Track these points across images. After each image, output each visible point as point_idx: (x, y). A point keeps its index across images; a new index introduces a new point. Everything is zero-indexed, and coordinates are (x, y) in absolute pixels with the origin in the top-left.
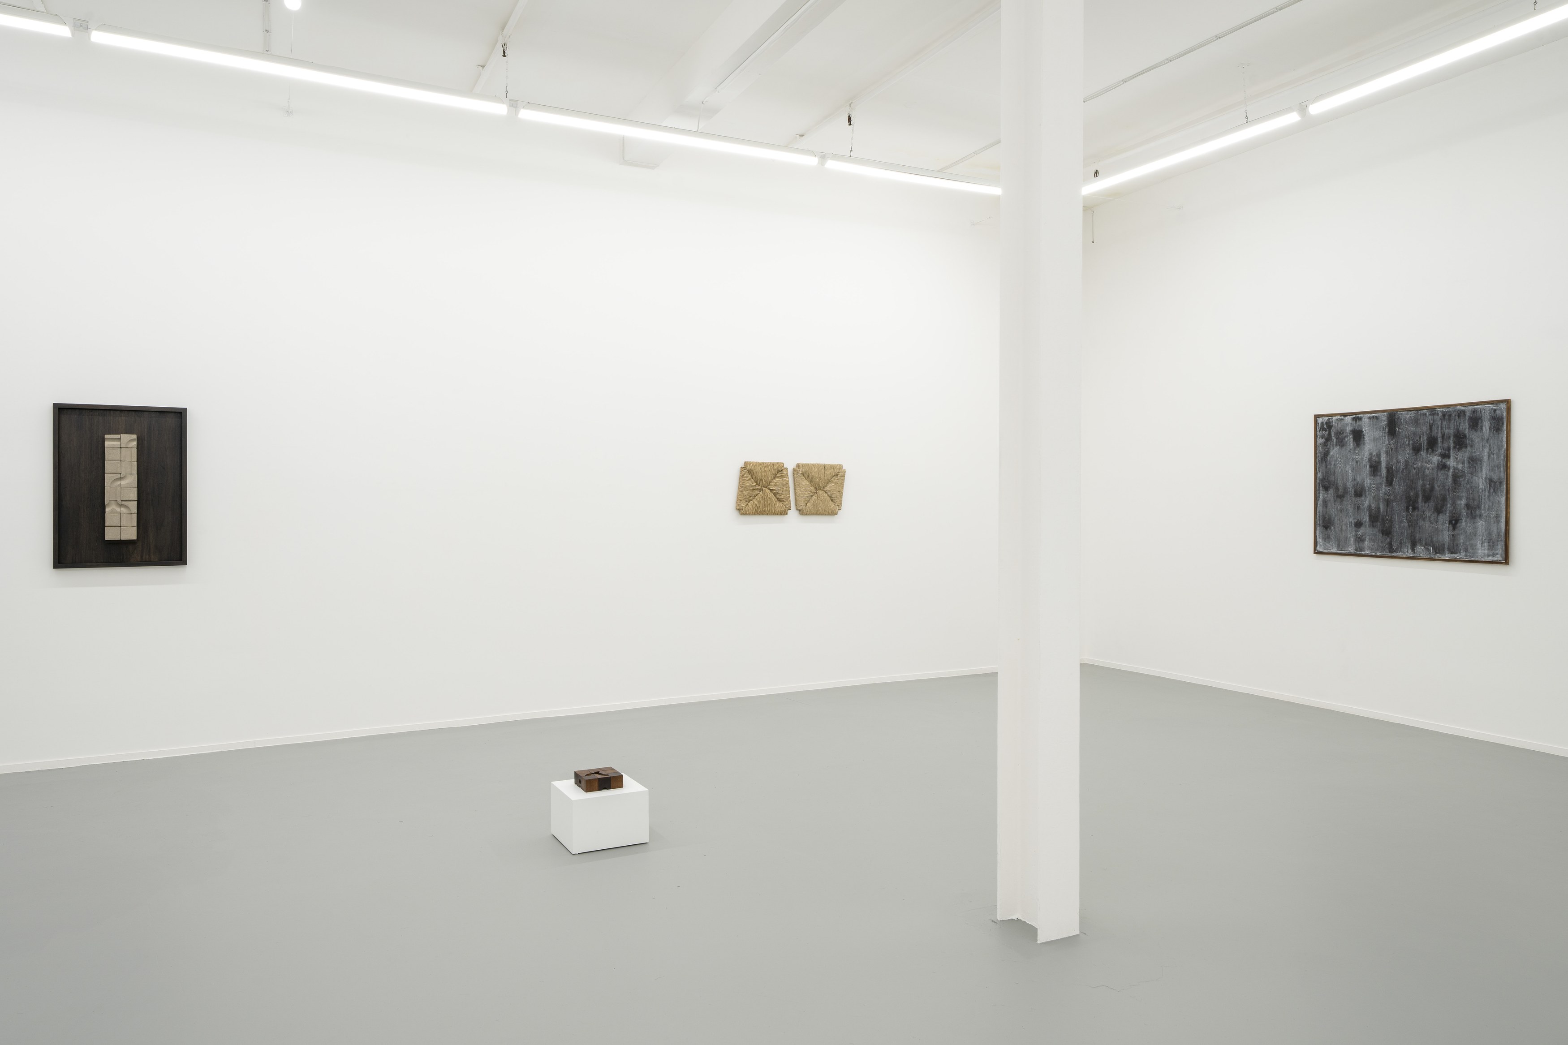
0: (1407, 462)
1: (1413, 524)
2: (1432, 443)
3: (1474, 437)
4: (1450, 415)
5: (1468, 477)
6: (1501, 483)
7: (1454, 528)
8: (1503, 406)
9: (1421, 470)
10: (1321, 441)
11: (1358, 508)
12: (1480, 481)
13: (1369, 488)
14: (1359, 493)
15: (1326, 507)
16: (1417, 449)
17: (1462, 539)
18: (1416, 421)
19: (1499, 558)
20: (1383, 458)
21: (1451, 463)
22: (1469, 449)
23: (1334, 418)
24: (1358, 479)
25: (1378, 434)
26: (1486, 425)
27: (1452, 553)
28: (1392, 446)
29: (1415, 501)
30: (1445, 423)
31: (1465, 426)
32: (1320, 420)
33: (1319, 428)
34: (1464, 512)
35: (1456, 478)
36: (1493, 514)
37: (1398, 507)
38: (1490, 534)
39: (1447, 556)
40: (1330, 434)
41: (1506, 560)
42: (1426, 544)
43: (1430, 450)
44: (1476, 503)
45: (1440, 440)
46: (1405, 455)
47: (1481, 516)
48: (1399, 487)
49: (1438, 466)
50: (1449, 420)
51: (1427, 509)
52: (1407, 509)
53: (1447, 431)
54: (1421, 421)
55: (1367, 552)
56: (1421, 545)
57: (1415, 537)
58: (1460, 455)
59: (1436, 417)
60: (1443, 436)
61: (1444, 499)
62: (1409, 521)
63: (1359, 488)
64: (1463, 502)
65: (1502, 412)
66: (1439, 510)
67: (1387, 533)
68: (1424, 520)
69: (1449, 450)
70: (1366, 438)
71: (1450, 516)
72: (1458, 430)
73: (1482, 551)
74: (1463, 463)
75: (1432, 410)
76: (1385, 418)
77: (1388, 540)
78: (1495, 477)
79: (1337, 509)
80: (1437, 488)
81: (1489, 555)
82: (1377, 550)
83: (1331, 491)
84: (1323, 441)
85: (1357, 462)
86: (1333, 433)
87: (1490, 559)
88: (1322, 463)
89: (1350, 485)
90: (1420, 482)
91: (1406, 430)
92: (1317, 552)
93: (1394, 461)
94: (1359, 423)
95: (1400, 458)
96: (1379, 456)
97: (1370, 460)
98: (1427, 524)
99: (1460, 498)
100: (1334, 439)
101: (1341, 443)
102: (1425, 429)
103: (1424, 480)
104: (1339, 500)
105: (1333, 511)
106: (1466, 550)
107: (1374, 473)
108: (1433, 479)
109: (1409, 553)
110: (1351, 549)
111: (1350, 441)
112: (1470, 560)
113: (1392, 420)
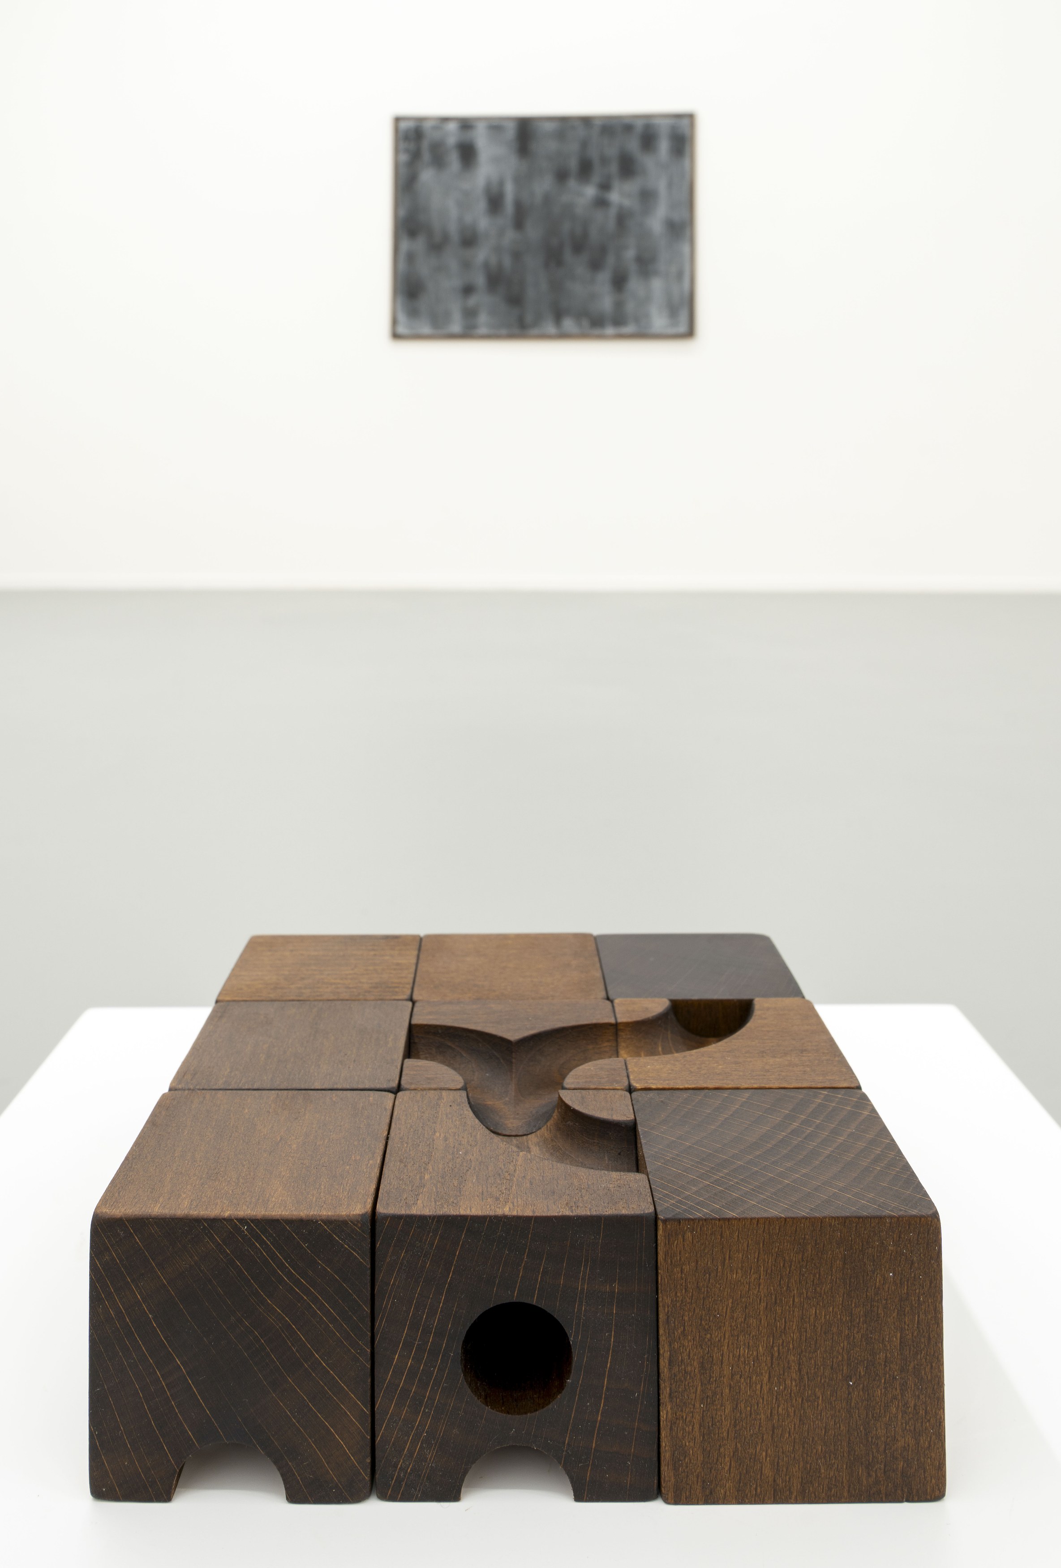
0: (546, 195)
1: (556, 286)
2: (585, 169)
3: (648, 162)
4: (612, 131)
5: (639, 216)
6: (685, 225)
7: (620, 288)
8: (685, 122)
9: (570, 206)
10: (404, 157)
11: (468, 263)
12: (656, 223)
13: (486, 235)
14: (469, 240)
15: (413, 265)
16: (562, 176)
17: (630, 304)
18: (560, 134)
19: (683, 328)
20: (509, 188)
21: (614, 196)
22: (639, 179)
23: (428, 122)
24: (468, 219)
25: (500, 153)
26: (664, 146)
27: (617, 324)
28: (523, 171)
29: (560, 253)
30: (604, 140)
31: (633, 145)
32: (403, 125)
33: (401, 134)
34: (634, 265)
35: (622, 218)
36: (675, 268)
37: (533, 264)
38: (670, 296)
39: (610, 330)
40: (419, 147)
41: (691, 335)
42: (578, 314)
43: (582, 179)
44: (650, 253)
45: (597, 164)
46: (543, 185)
47: (657, 271)
48: (534, 232)
49: (594, 200)
50: (611, 137)
51: (578, 266)
52: (547, 265)
53: (607, 153)
54: (570, 135)
55: (484, 333)
56: (570, 314)
57: (560, 304)
58: (627, 186)
59: (591, 133)
60: (602, 159)
61: (603, 250)
62: (550, 283)
63: (468, 234)
64: (632, 250)
65: (684, 130)
66: (596, 265)
67: (515, 300)
68: (573, 279)
69: (610, 177)
70: (481, 157)
71: (612, 273)
72: (624, 149)
73: (659, 321)
74: (632, 197)
75: (586, 121)
76: (513, 128)
77: (518, 312)
78: (677, 218)
79: (432, 268)
80: (591, 235)
81: (669, 325)
82: (500, 327)
83: (421, 238)
84: (407, 157)
85: (465, 193)
86: (424, 145)
87: (670, 331)
88: (406, 192)
89: (453, 229)
90: (567, 226)
91: (546, 147)
92: (395, 335)
93: (526, 193)
94: (470, 130)
95: (535, 189)
96: (501, 183)
97: (487, 191)
98: (578, 285)
99: (627, 246)
100: (426, 156)
101: (438, 160)
102: (575, 147)
103: (572, 222)
104: (435, 255)
105: (424, 268)
106: (638, 318)
107: (493, 211)
108: (588, 218)
109: (551, 329)
110: (456, 328)
111: (454, 161)
112: (642, 335)
113: (524, 132)
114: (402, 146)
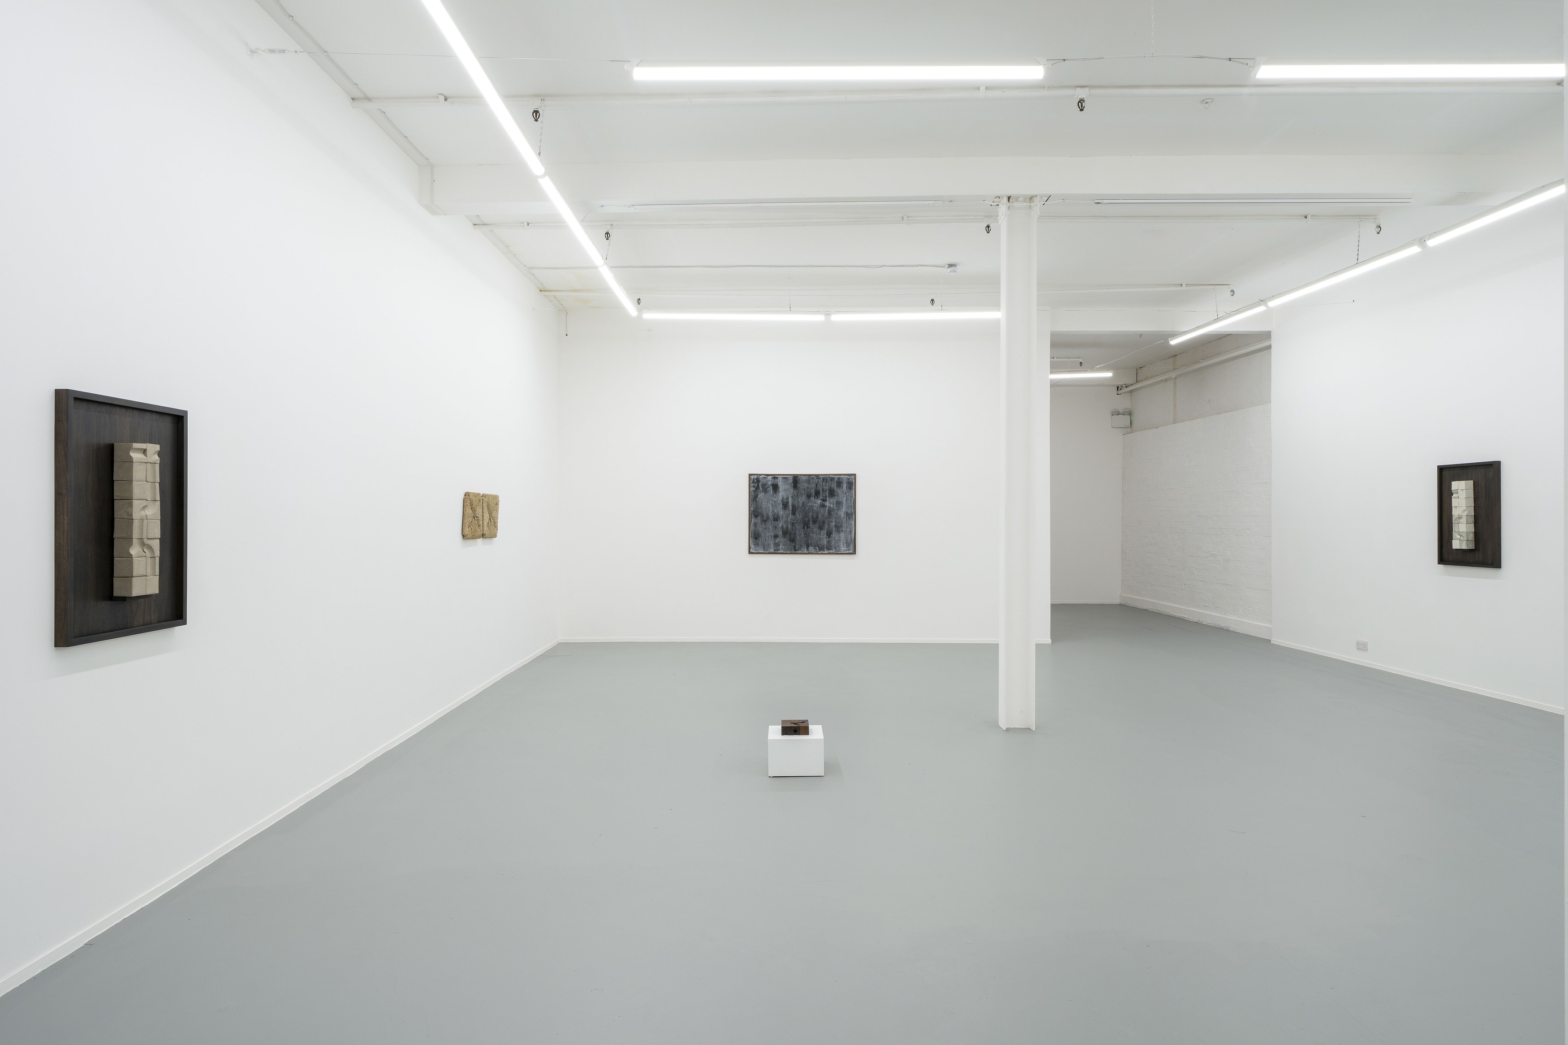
0: (803, 503)
1: (807, 535)
2: (817, 494)
3: (839, 491)
4: (827, 480)
5: (836, 511)
6: (852, 514)
7: (829, 538)
8: (852, 477)
9: (812, 507)
11: (776, 527)
12: (842, 513)
13: (782, 516)
14: (776, 519)
15: (756, 527)
16: (809, 496)
17: (833, 543)
18: (808, 481)
19: (851, 551)
20: (790, 500)
21: (827, 504)
22: (836, 497)
23: (761, 476)
24: (776, 511)
25: (787, 487)
26: (845, 485)
27: (828, 550)
28: (795, 494)
29: (808, 523)
30: (824, 483)
31: (834, 486)
32: (752, 477)
33: (752, 482)
34: (834, 529)
35: (830, 512)
36: (848, 530)
37: (799, 527)
38: (847, 540)
39: (826, 552)
40: (758, 485)
41: (854, 553)
42: (814, 546)
43: (816, 497)
44: (840, 524)
45: (821, 492)
46: (802, 499)
47: (842, 531)
48: (799, 516)
49: (820, 505)
50: (826, 482)
51: (815, 528)
52: (804, 528)
53: (825, 487)
54: (811, 481)
55: (781, 551)
56: (812, 546)
57: (808, 543)
58: (832, 500)
59: (819, 480)
60: (823, 490)
61: (824, 523)
62: (805, 534)
63: (776, 517)
64: (834, 524)
65: (852, 480)
66: (821, 528)
67: (793, 540)
68: (813, 533)
69: (826, 497)
70: (780, 489)
71: (827, 531)
72: (831, 488)
73: (843, 548)
74: (833, 504)
75: (817, 476)
76: (791, 479)
77: (794, 544)
78: (849, 512)
79: (763, 528)
80: (820, 517)
81: (846, 550)
82: (787, 550)
83: (759, 518)
84: (754, 489)
85: (775, 502)
86: (760, 485)
87: (847, 552)
88: (753, 502)
89: (770, 514)
90: (811, 514)
91: (803, 486)
92: (750, 553)
93: (796, 502)
94: (777, 480)
95: (799, 500)
96: (788, 499)
97: (782, 501)
98: (815, 536)
99: (832, 522)
100: (761, 488)
101: (765, 491)
102: (814, 486)
103: (813, 512)
104: (764, 523)
105: (760, 529)
106: (835, 548)
107: (785, 507)
108: (818, 512)
109: (805, 551)
110: (772, 550)
111: (771, 489)
112: (837, 553)
113: (796, 480)
114: (752, 485)
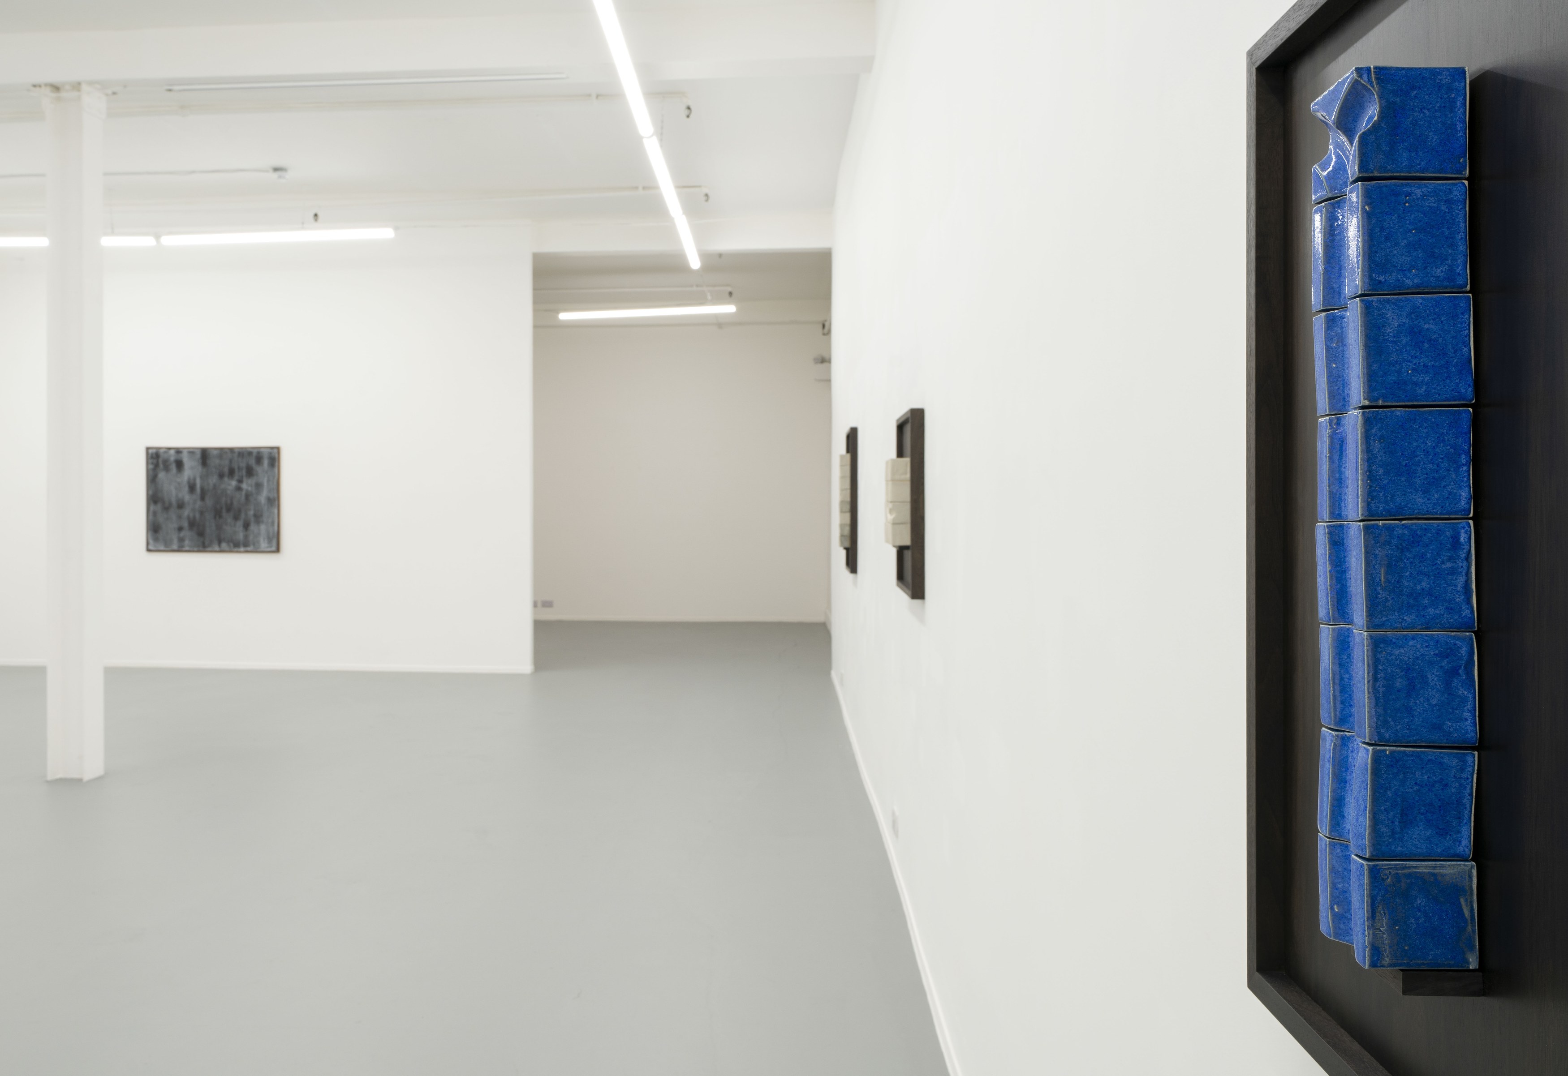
0: (214, 485)
1: (219, 528)
3: (258, 469)
4: (243, 454)
5: (255, 495)
6: (274, 500)
7: (246, 530)
8: (276, 451)
9: (224, 490)
10: (151, 467)
12: (262, 499)
13: (188, 502)
14: (181, 505)
15: (156, 515)
16: (221, 476)
17: (251, 538)
18: (220, 456)
19: (274, 548)
20: (198, 482)
21: (244, 486)
22: (255, 477)
23: (161, 450)
24: (180, 495)
25: (194, 464)
26: (266, 462)
27: (245, 546)
28: (204, 473)
29: (221, 512)
30: (239, 459)
31: (252, 462)
32: (150, 451)
33: (149, 456)
34: (252, 519)
35: (247, 496)
36: (270, 520)
37: (209, 516)
38: (269, 533)
39: (242, 549)
40: (158, 462)
41: (278, 550)
42: (228, 541)
43: (230, 477)
44: (260, 512)
45: (236, 470)
46: (213, 480)
47: (263, 522)
48: (209, 502)
49: (235, 488)
50: (243, 457)
51: (228, 518)
52: (215, 517)
53: (241, 465)
54: (224, 456)
55: (187, 548)
56: (225, 542)
57: (220, 537)
58: (249, 481)
59: (234, 454)
60: (238, 468)
61: (240, 511)
62: (216, 526)
63: (180, 502)
64: (251, 513)
65: (274, 454)
66: (236, 518)
67: (201, 534)
68: (226, 524)
69: (242, 477)
70: (186, 466)
71: (243, 522)
72: (248, 465)
73: (264, 545)
74: (252, 486)
75: (231, 450)
76: (199, 453)
77: (202, 539)
78: (271, 496)
79: (164, 517)
80: (235, 503)
81: (268, 547)
82: (194, 546)
83: (159, 504)
84: (153, 466)
85: (179, 483)
86: (160, 460)
87: (269, 549)
88: (152, 483)
89: (174, 500)
90: (224, 499)
91: (214, 462)
92: (148, 550)
93: (206, 483)
94: (181, 455)
95: (210, 481)
96: (195, 479)
97: (188, 482)
98: (228, 528)
99: (250, 510)
100: (161, 466)
101: (167, 468)
102: (227, 462)
103: (226, 497)
104: (166, 511)
105: (161, 519)
106: (254, 544)
107: (191, 491)
108: (233, 496)
109: (217, 548)
110: (175, 547)
111: (173, 467)
112: (257, 551)
113: (204, 455)
114: (150, 461)
